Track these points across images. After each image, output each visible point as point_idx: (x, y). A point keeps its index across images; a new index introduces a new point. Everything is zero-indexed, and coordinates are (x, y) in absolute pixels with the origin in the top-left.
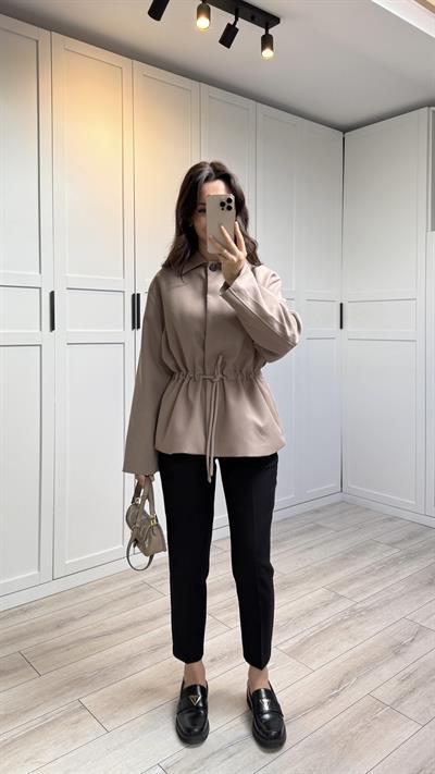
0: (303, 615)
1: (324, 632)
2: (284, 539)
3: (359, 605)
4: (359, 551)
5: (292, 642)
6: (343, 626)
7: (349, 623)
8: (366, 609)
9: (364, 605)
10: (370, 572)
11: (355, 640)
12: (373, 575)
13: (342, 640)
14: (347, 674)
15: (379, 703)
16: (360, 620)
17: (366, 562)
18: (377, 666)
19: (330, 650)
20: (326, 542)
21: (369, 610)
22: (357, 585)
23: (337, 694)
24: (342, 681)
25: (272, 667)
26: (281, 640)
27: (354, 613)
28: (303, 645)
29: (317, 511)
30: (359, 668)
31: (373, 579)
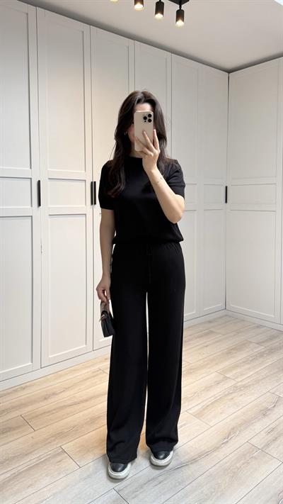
0: (203, 391)
1: (217, 401)
3: (240, 384)
4: (238, 348)
5: (197, 408)
6: (229, 397)
7: (233, 395)
8: (243, 386)
9: (243, 384)
10: (246, 362)
11: (238, 406)
12: (249, 363)
13: (229, 407)
14: (233, 429)
15: (254, 448)
16: (241, 393)
17: (243, 355)
18: (252, 424)
19: (221, 413)
20: (218, 342)
21: (245, 387)
22: (239, 370)
23: (227, 442)
24: (230, 433)
25: (185, 425)
26: (190, 407)
27: (236, 389)
28: (204, 410)
29: (210, 322)
30: (241, 425)
31: (247, 366)
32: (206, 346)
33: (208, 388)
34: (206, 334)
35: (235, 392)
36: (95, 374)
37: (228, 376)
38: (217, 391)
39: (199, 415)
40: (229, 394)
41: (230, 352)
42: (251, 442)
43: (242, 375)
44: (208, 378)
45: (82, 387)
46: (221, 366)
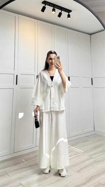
0: (81, 162)
1: (86, 167)
2: (77, 144)
3: (97, 160)
4: (98, 147)
5: (78, 169)
6: (92, 165)
7: (94, 164)
8: (98, 161)
9: (98, 160)
10: (101, 152)
11: (95, 168)
12: (102, 152)
13: (91, 169)
14: (92, 177)
15: (100, 184)
16: (97, 163)
17: (100, 149)
18: (100, 175)
19: (88, 171)
20: (89, 144)
21: (99, 161)
22: (97, 155)
23: (89, 181)
24: (90, 179)
25: (72, 175)
26: (75, 169)
27: (95, 162)
28: (81, 170)
29: (87, 136)
30: (96, 176)
31: (101, 153)
32: (85, 146)
33: (83, 162)
34: (85, 141)
35: (94, 163)
36: (36, 156)
37: (92, 157)
38: (87, 163)
39: (78, 172)
40: (92, 164)
41: (95, 148)
42: (100, 182)
43: (98, 157)
44: (84, 158)
45: (31, 161)
46: (90, 153)
